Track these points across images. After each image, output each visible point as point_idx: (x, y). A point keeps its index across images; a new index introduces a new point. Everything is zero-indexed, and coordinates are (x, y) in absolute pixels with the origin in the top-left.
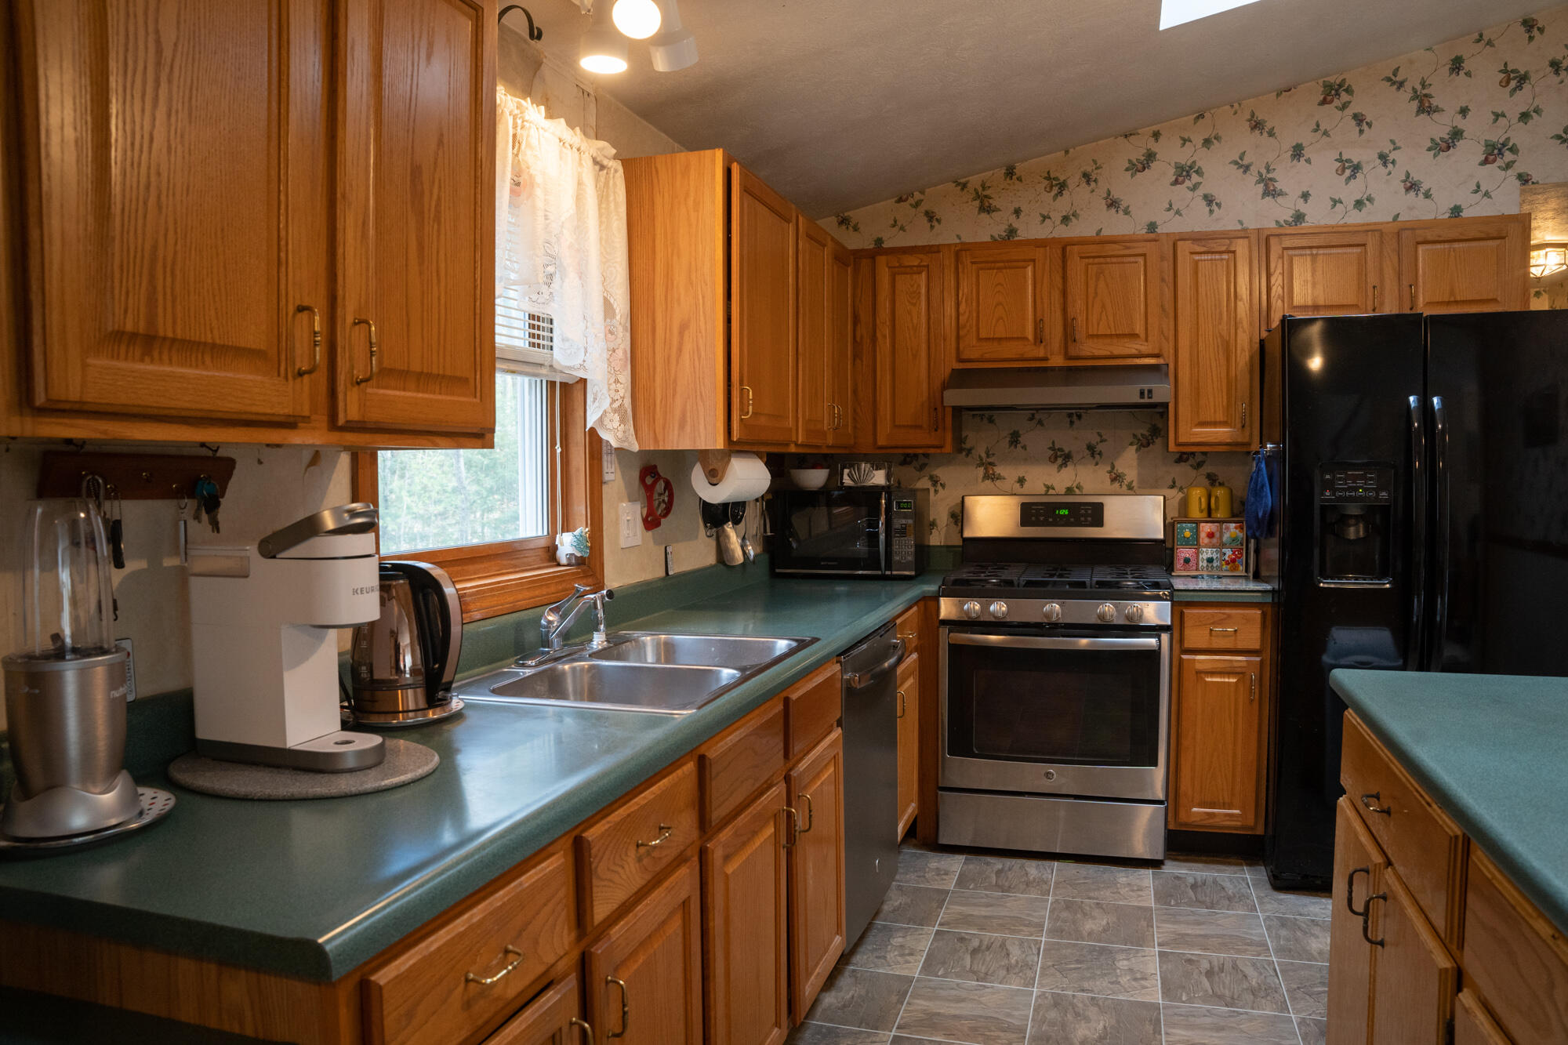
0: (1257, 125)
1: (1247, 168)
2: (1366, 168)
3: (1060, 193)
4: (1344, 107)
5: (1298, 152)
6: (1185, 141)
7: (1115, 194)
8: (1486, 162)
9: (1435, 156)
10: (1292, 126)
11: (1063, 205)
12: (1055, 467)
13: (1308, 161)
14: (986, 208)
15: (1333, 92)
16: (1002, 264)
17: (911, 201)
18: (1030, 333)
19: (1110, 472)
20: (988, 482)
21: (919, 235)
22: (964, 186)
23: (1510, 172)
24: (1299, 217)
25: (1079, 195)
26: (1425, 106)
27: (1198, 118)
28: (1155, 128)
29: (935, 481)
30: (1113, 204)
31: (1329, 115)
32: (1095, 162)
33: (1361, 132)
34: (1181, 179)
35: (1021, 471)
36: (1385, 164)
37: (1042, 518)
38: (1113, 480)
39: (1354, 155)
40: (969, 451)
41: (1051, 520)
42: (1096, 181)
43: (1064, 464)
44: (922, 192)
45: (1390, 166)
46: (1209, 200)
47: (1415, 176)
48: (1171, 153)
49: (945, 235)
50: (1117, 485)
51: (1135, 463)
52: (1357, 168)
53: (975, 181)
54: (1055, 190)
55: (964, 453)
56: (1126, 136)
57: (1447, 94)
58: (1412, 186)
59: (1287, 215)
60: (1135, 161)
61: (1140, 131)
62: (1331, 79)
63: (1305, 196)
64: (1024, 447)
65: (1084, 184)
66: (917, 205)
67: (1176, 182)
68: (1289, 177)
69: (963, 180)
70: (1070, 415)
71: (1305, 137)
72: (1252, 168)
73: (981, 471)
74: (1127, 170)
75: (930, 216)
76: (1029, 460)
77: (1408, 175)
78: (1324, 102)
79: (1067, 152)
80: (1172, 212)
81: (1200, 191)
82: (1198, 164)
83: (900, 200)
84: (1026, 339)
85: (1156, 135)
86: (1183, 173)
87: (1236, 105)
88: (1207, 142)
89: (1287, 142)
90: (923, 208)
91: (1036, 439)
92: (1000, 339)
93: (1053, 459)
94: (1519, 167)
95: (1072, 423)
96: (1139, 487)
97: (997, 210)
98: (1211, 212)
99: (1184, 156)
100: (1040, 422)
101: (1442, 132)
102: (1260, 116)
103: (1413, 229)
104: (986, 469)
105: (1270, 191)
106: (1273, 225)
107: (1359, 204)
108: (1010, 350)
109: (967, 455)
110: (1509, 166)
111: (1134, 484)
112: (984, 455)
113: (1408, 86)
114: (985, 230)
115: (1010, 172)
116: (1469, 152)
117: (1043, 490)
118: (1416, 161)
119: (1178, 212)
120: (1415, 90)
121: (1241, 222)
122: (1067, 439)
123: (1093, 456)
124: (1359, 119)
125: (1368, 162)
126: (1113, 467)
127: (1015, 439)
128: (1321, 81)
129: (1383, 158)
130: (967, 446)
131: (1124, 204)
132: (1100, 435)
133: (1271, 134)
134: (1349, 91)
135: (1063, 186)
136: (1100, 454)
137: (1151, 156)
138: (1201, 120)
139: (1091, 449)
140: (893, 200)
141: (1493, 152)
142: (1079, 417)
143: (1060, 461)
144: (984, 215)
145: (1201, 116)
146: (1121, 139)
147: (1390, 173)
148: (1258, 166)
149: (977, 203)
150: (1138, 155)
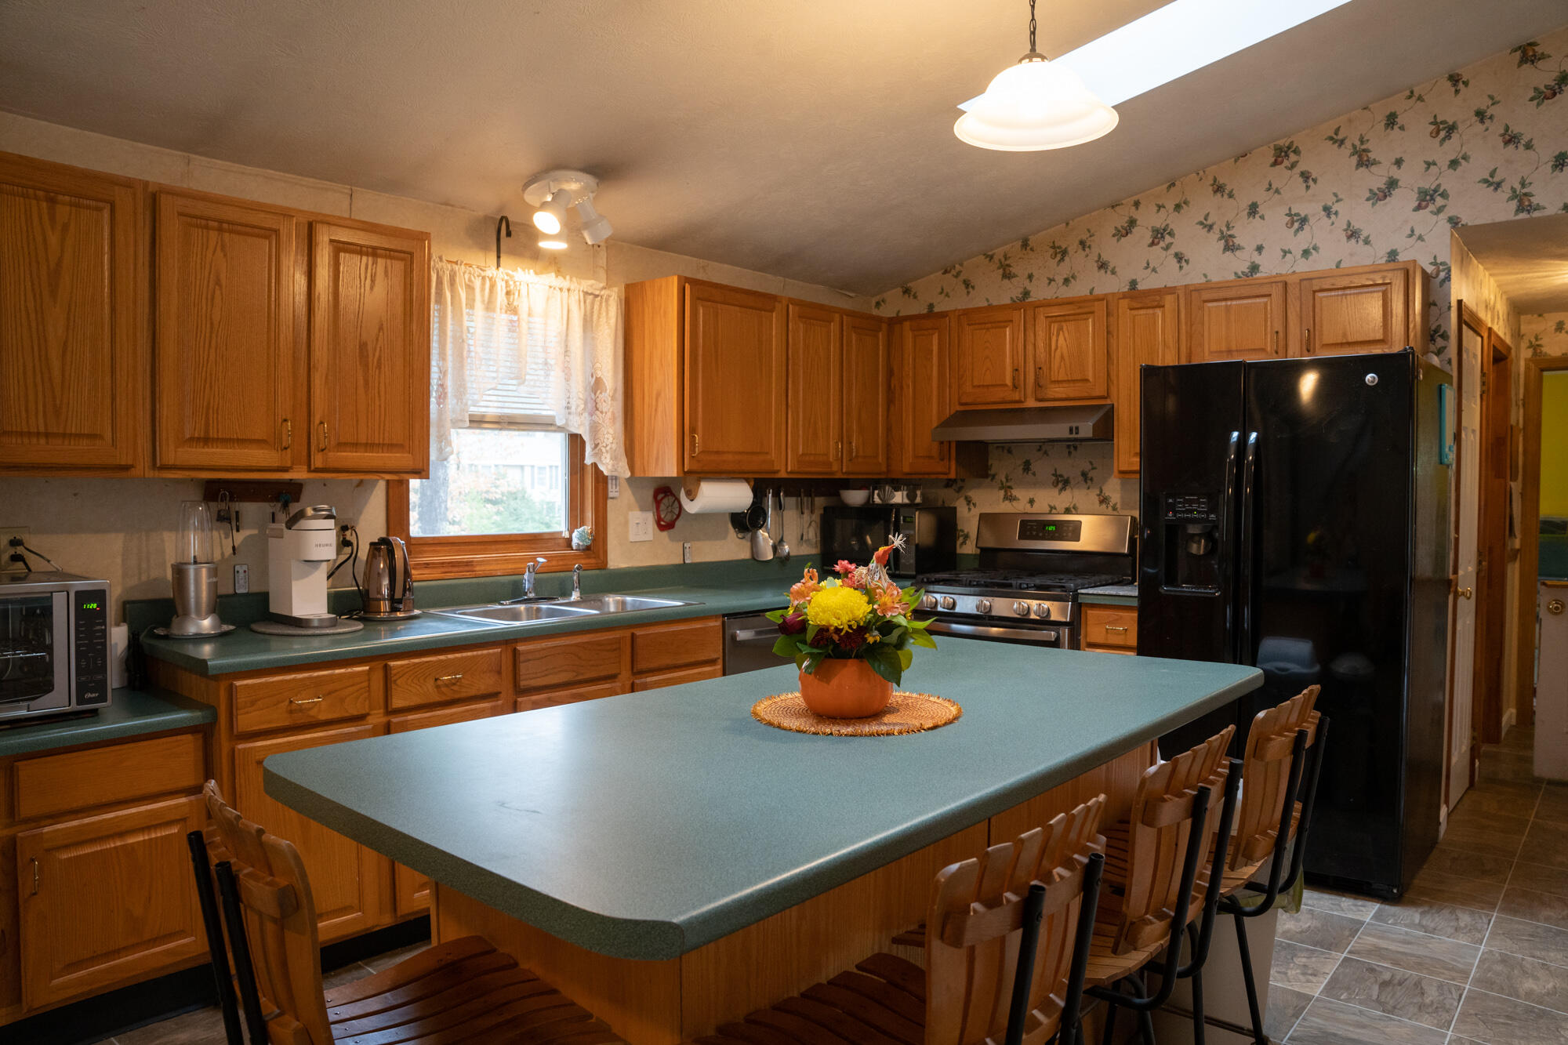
0: (1219, 189)
1: (1210, 227)
2: (1312, 221)
3: (1062, 259)
4: (1293, 166)
5: (1253, 210)
6: (1160, 207)
7: (1105, 257)
8: (1419, 208)
9: (1373, 204)
10: (1248, 187)
11: (1064, 270)
12: (1056, 491)
13: (1262, 217)
14: (1007, 276)
15: (1283, 154)
16: (990, 325)
17: (954, 272)
18: (1009, 381)
19: (1099, 495)
20: (1007, 502)
21: (959, 301)
22: (991, 257)
23: (1441, 216)
24: (1254, 268)
25: (1077, 260)
26: (1364, 160)
27: (1170, 187)
28: (1136, 198)
29: (969, 501)
30: (1103, 266)
31: (1280, 176)
32: (1089, 231)
33: (1308, 187)
34: (1156, 241)
35: (1031, 494)
36: (1329, 216)
37: (1034, 533)
38: (1101, 502)
39: (1301, 209)
40: (994, 477)
41: (1041, 534)
42: (1089, 247)
43: (1063, 489)
44: (961, 265)
45: (1333, 217)
46: (1179, 257)
47: (1356, 225)
48: (1149, 218)
49: (978, 301)
50: (1104, 506)
51: (1118, 487)
52: (1304, 221)
53: (999, 253)
54: (1059, 257)
55: (990, 479)
56: (1113, 207)
57: (1382, 148)
58: (1353, 234)
59: (1244, 267)
60: (1120, 228)
61: (1123, 202)
62: (1281, 142)
63: (1260, 249)
64: (1034, 474)
65: (1080, 251)
66: (957, 276)
67: (1153, 244)
68: (1247, 234)
69: (990, 253)
70: (1068, 447)
71: (1260, 195)
72: (1215, 227)
73: (1002, 493)
74: (1114, 236)
75: (967, 284)
76: (1035, 484)
77: (1349, 224)
78: (1275, 163)
79: (1067, 224)
80: (1149, 270)
81: (1172, 251)
82: (1170, 227)
83: (946, 272)
84: (1006, 385)
85: (1137, 204)
86: (1159, 235)
87: (1201, 173)
88: (1178, 207)
89: (1244, 203)
90: (962, 277)
91: (1043, 467)
92: (988, 386)
93: (1055, 484)
94: (1451, 211)
95: (1070, 453)
96: (1122, 509)
97: (1015, 276)
98: (1181, 268)
99: (1158, 221)
100: (1046, 453)
101: (1379, 183)
102: (1221, 181)
103: (1311, 279)
104: (1005, 491)
105: (1230, 246)
106: (1233, 277)
107: (1306, 253)
108: (997, 395)
109: (992, 480)
110: (1440, 210)
111: (1118, 506)
112: (1004, 480)
113: (1348, 143)
114: (1005, 294)
115: (1025, 244)
116: (1403, 201)
117: (1047, 509)
118: (1356, 211)
119: (1154, 270)
120: (1354, 146)
121: (1205, 276)
122: (1067, 467)
123: (1086, 481)
124: (1305, 176)
125: (1314, 215)
126: (1101, 491)
127: (1027, 468)
128: (1272, 146)
129: (1327, 210)
130: (992, 472)
131: (1111, 266)
132: (1091, 463)
133: (1231, 196)
134: (1297, 152)
135: (1064, 253)
136: (1091, 479)
137: (1132, 223)
138: (1172, 189)
139: (1084, 475)
140: (940, 273)
141: (1426, 198)
142: (1075, 448)
143: (1060, 485)
144: (1006, 281)
145: (1173, 184)
146: (1109, 210)
147: (1333, 224)
148: (1220, 225)
149: (1001, 271)
150: (1122, 222)
